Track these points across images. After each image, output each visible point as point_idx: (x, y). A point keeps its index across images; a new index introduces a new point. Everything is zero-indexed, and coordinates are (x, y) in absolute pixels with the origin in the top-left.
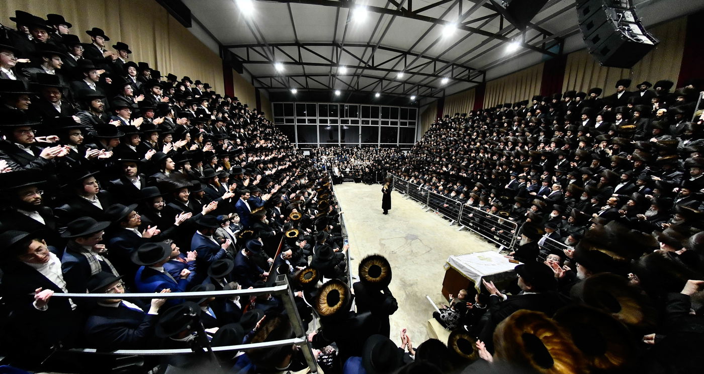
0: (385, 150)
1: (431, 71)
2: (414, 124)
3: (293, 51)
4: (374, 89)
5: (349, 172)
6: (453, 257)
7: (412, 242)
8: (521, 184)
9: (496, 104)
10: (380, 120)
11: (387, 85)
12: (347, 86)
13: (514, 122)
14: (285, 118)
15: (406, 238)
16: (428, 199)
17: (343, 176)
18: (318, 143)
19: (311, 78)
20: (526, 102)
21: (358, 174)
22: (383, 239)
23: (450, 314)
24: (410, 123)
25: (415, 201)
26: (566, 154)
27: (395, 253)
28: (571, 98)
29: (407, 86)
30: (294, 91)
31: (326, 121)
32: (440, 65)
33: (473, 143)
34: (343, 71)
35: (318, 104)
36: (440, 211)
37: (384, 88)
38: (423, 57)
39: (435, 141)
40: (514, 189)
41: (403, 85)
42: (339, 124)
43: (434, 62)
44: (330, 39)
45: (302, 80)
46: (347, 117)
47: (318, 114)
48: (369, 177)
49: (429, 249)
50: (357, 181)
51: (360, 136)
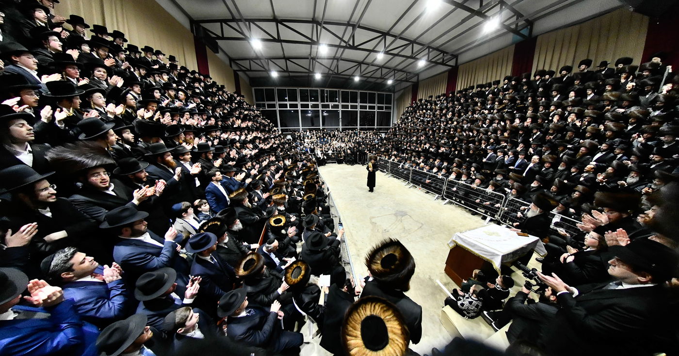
0: (364, 133)
1: (409, 54)
2: (390, 108)
3: (271, 27)
4: (353, 73)
5: (332, 154)
6: (458, 234)
7: (403, 218)
8: (499, 157)
9: (468, 86)
10: (359, 104)
11: (366, 69)
12: (328, 70)
13: (488, 101)
14: (266, 103)
15: (396, 215)
16: (410, 175)
17: (325, 158)
18: (301, 128)
19: (290, 61)
20: (498, 82)
21: (341, 156)
22: (373, 218)
23: (471, 303)
24: (386, 108)
25: (397, 178)
26: (540, 127)
27: (388, 231)
28: (541, 76)
29: (385, 71)
30: (274, 74)
31: (307, 106)
32: (417, 47)
33: (450, 122)
34: (324, 50)
35: (298, 89)
36: (422, 187)
37: (363, 72)
38: (401, 38)
39: (412, 123)
40: (493, 161)
41: (380, 69)
42: (320, 109)
43: (411, 45)
44: (310, 16)
45: (282, 63)
46: (327, 101)
47: (299, 99)
48: (351, 158)
49: (420, 225)
50: (340, 162)
51: (340, 120)
